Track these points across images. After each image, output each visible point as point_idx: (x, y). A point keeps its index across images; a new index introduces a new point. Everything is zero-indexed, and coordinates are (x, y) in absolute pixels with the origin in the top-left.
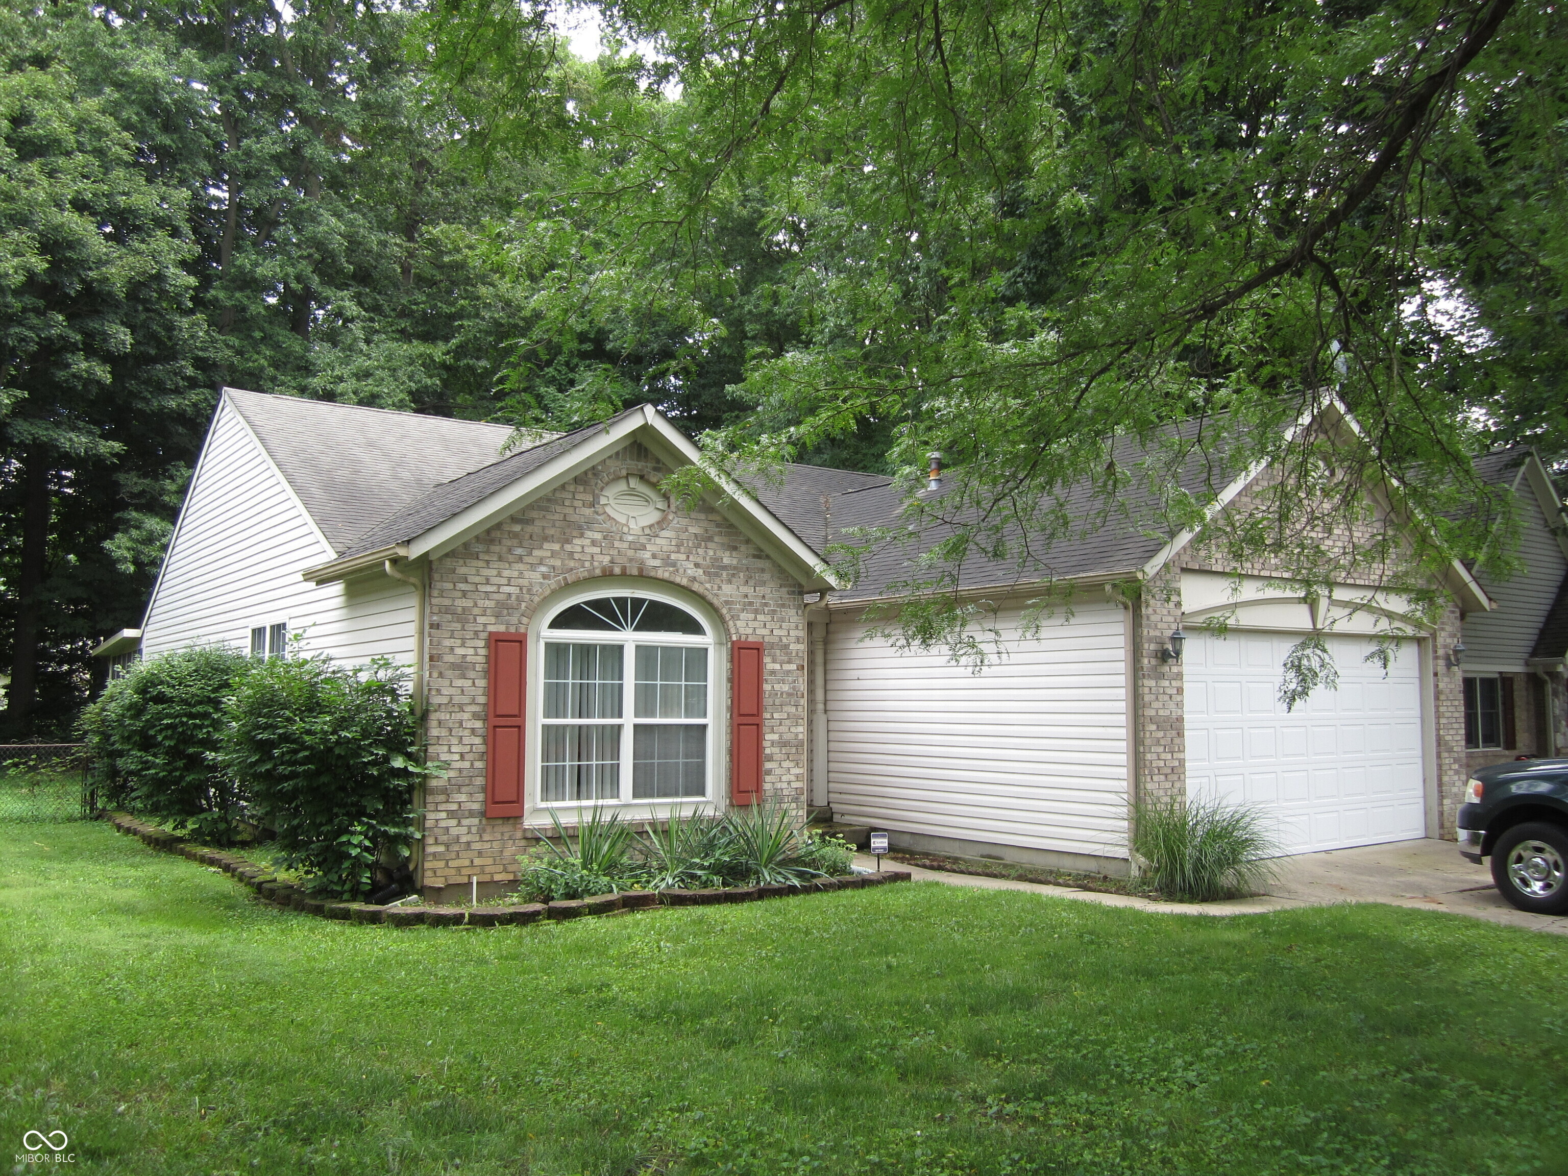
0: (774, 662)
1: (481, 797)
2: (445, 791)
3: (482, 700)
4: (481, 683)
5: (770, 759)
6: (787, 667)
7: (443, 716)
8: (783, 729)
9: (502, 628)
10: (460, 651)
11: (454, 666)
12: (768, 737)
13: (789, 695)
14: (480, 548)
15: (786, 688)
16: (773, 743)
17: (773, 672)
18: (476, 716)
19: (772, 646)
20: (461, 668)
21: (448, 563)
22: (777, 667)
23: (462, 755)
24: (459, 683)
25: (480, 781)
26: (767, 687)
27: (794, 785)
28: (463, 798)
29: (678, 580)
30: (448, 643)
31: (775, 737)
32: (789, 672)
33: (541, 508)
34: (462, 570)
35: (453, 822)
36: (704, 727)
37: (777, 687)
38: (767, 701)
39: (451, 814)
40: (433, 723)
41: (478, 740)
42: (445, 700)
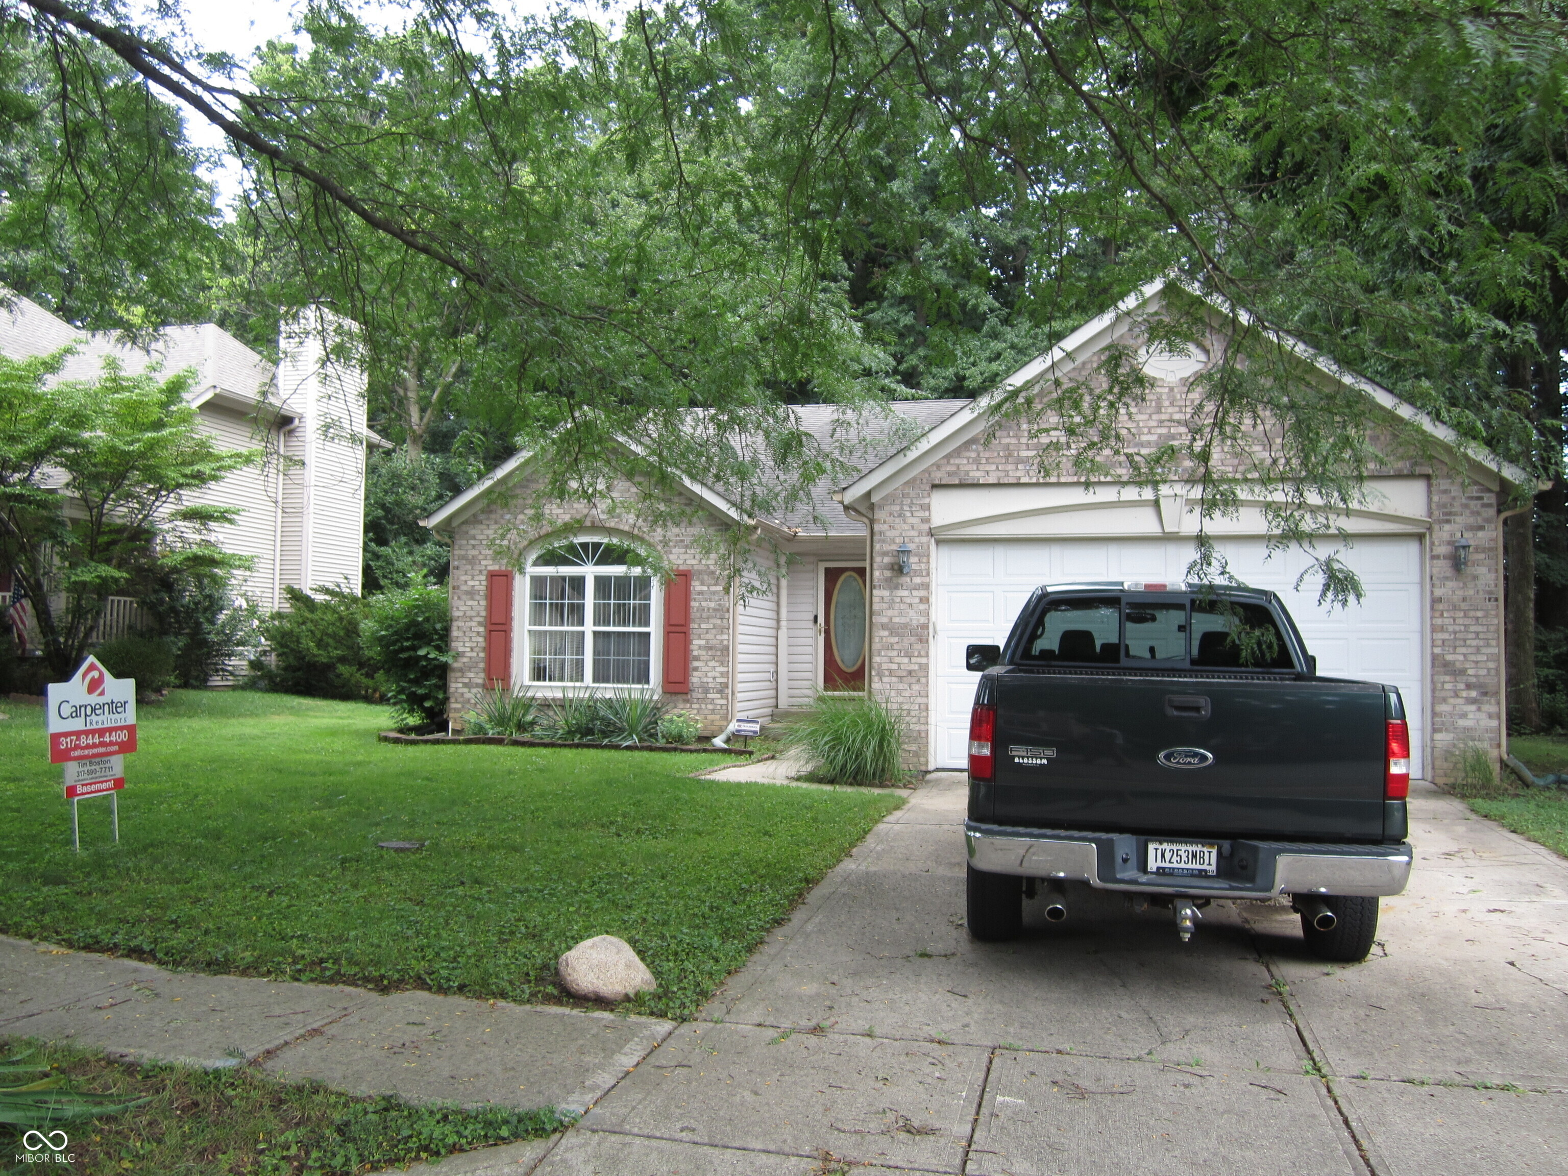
0: (702, 584)
1: (482, 675)
2: (461, 670)
3: (484, 613)
4: (483, 603)
5: (697, 659)
6: (713, 588)
7: (461, 624)
8: (709, 636)
9: (496, 568)
10: (471, 583)
11: (467, 593)
12: (696, 642)
13: (715, 610)
14: (482, 517)
15: (712, 605)
16: (700, 647)
17: (700, 593)
18: (480, 624)
19: (700, 572)
20: (471, 594)
21: (464, 528)
22: (705, 588)
23: (472, 649)
24: (470, 603)
25: (482, 665)
26: (694, 604)
27: (719, 680)
28: (472, 675)
29: (621, 527)
30: (463, 578)
31: (702, 642)
32: (714, 593)
33: (522, 487)
34: (472, 532)
35: (466, 690)
36: (648, 634)
37: (704, 604)
38: (694, 614)
39: (465, 685)
40: (454, 628)
41: (481, 639)
42: (461, 614)
